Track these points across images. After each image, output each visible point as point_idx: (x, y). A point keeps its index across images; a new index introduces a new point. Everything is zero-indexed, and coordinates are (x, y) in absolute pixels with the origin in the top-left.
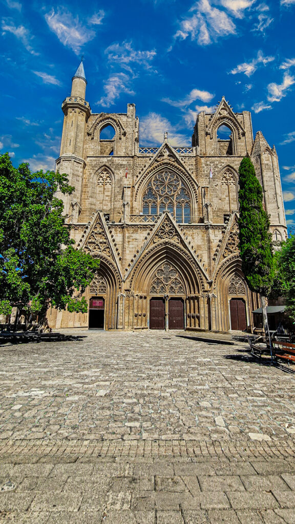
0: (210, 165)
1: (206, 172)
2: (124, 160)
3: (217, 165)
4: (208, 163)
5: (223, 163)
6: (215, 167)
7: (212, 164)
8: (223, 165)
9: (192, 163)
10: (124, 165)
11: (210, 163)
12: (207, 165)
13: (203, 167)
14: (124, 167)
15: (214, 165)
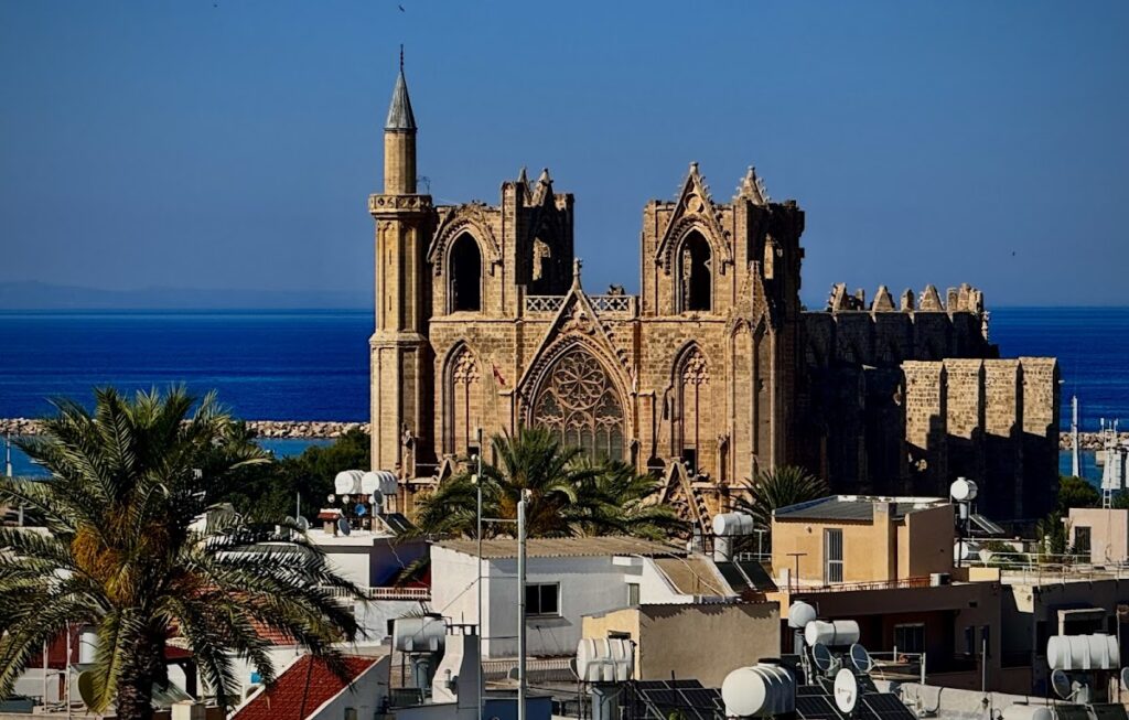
0: (659, 341)
1: (650, 358)
2: (497, 329)
3: (672, 340)
4: (656, 336)
5: (684, 336)
6: (669, 346)
7: (662, 340)
8: (683, 340)
9: (625, 337)
10: (499, 341)
11: (660, 335)
12: (653, 341)
13: (646, 346)
14: (499, 346)
15: (666, 341)
